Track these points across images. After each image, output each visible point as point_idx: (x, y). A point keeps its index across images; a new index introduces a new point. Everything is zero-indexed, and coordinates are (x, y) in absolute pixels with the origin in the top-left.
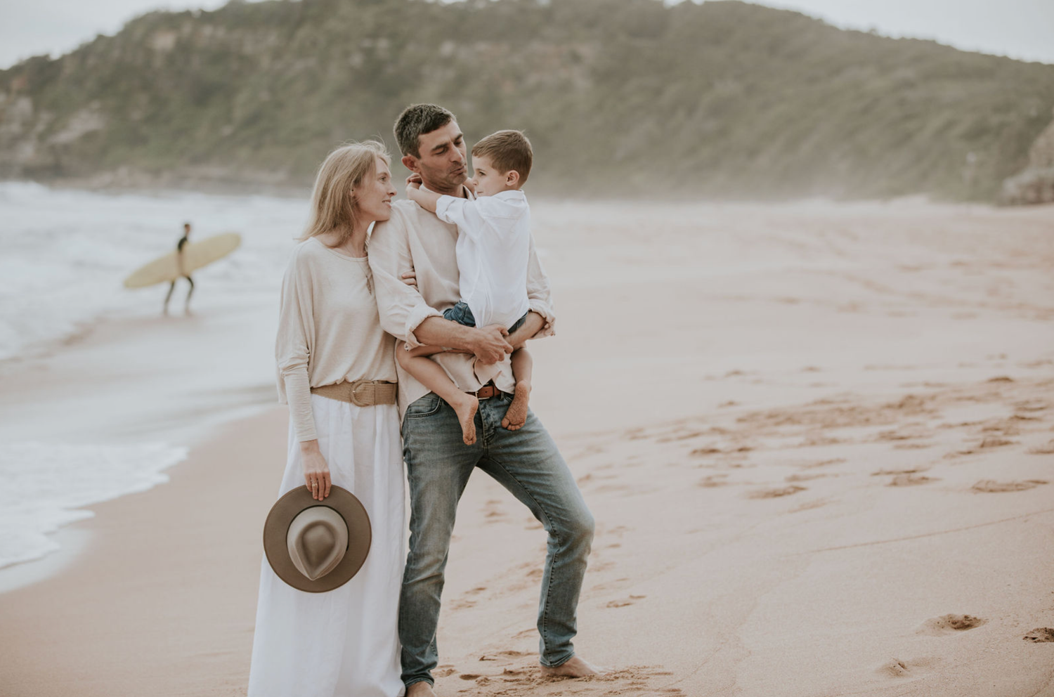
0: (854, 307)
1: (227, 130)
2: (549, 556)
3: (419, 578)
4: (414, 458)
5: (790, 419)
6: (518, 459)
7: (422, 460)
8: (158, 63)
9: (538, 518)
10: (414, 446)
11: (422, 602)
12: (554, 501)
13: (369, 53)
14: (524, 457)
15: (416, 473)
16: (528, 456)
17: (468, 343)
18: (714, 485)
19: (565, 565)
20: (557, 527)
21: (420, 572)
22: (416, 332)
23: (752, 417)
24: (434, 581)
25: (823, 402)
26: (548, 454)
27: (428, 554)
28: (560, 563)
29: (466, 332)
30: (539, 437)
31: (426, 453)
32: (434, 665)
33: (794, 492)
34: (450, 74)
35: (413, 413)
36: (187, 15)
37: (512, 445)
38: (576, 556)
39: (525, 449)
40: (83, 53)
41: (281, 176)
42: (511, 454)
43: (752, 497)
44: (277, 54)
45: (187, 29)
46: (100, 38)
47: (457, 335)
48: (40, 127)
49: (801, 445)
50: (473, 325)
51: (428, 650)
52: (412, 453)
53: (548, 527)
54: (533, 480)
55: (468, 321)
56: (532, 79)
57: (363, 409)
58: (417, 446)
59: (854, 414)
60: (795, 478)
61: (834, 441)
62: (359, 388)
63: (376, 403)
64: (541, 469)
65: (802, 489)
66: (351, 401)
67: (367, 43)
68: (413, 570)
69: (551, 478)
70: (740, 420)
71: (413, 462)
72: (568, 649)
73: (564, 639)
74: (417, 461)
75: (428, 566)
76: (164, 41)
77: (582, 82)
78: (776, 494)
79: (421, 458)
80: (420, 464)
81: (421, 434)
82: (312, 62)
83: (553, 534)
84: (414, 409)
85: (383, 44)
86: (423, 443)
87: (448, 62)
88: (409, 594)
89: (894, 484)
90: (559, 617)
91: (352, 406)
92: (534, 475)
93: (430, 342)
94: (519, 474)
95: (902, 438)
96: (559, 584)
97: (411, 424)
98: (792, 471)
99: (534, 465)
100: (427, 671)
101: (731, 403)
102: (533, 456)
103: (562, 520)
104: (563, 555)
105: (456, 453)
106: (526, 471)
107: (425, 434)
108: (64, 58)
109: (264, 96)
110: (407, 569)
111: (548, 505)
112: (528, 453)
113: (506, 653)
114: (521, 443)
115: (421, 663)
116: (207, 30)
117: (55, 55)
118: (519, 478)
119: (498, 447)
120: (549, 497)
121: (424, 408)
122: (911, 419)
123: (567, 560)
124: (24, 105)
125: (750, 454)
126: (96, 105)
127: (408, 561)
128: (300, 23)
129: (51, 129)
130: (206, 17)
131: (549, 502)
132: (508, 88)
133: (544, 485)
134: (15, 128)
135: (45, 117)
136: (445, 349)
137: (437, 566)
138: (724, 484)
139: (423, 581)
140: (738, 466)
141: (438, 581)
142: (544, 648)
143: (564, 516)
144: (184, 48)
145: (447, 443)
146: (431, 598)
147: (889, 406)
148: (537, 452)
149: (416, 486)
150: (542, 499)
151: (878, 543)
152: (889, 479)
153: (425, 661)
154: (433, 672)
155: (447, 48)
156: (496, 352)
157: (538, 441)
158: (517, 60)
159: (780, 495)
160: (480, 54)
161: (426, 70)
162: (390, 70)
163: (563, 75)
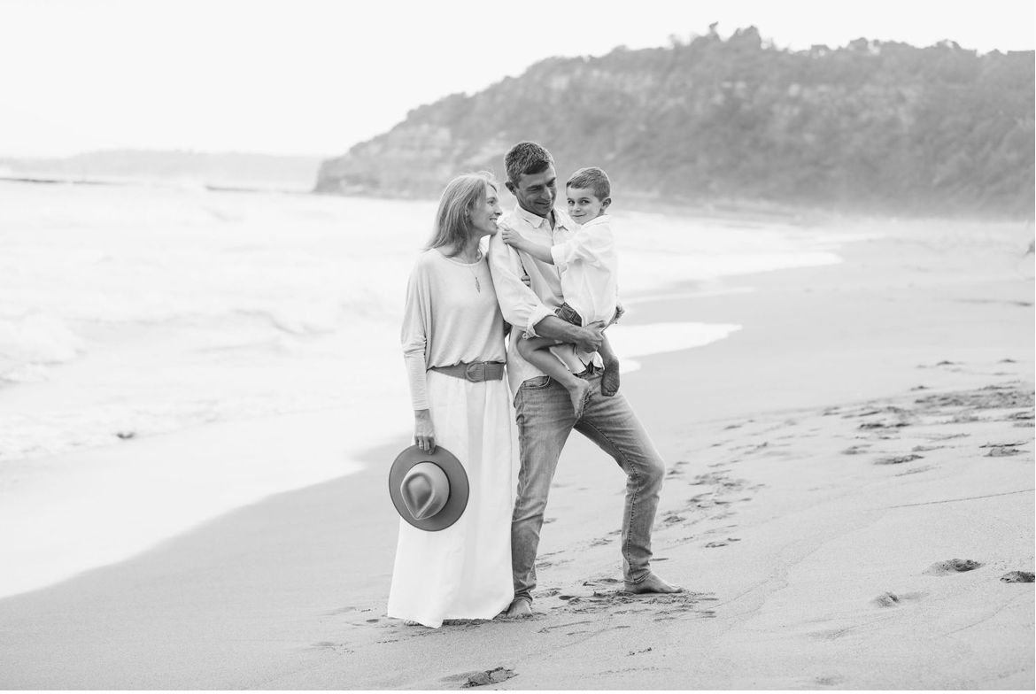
1: (610, 156)
2: (628, 496)
3: (525, 517)
4: (527, 422)
5: (957, 401)
6: (607, 419)
7: (534, 424)
8: (554, 100)
9: (621, 465)
10: (528, 413)
11: (526, 537)
12: (635, 451)
13: (729, 93)
14: (611, 419)
15: (527, 434)
16: (614, 417)
17: (577, 339)
18: (854, 453)
19: (643, 501)
20: (638, 471)
21: (526, 512)
22: (536, 327)
23: (930, 398)
24: (537, 519)
25: (993, 387)
26: (629, 414)
27: (534, 497)
28: (639, 500)
29: (576, 331)
30: (621, 402)
31: (537, 418)
32: (533, 586)
33: (912, 459)
34: (796, 111)
35: (525, 387)
36: (579, 60)
37: (602, 410)
38: (652, 492)
39: (612, 412)
40: (493, 91)
42: (602, 416)
43: (876, 463)
44: (653, 93)
45: (578, 72)
46: (507, 78)
47: (569, 332)
48: (457, 152)
49: (948, 422)
50: (580, 325)
51: (528, 575)
52: (526, 418)
53: (629, 472)
54: (618, 436)
55: (577, 322)
56: (865, 116)
57: (476, 384)
58: (531, 413)
59: (1009, 398)
60: (918, 449)
61: (974, 419)
62: (472, 368)
63: (485, 380)
64: (625, 426)
65: (920, 457)
66: (466, 378)
67: (727, 85)
68: (520, 511)
69: (632, 433)
70: (917, 402)
71: (525, 425)
72: (647, 567)
73: (644, 560)
74: (528, 424)
75: (533, 508)
76: (560, 83)
77: (906, 120)
78: (896, 461)
79: (532, 422)
80: (532, 427)
81: (533, 403)
82: (681, 100)
83: (634, 477)
84: (528, 384)
85: (741, 85)
86: (535, 410)
87: (795, 101)
88: (516, 530)
90: (640, 543)
91: (467, 381)
92: (619, 432)
93: (546, 335)
94: (606, 432)
96: (639, 517)
97: (526, 395)
98: (922, 443)
99: (619, 424)
100: (527, 591)
101: (921, 387)
102: (618, 417)
103: (641, 466)
104: (642, 493)
105: (562, 418)
106: (613, 429)
107: (538, 403)
108: (477, 95)
109: (642, 128)
110: (515, 511)
111: (630, 454)
112: (614, 415)
113: (605, 580)
114: (608, 408)
115: (523, 585)
116: (596, 73)
117: (470, 93)
118: (607, 435)
119: (591, 412)
120: (631, 448)
121: (538, 384)
123: (645, 496)
124: (444, 134)
126: (502, 134)
127: (516, 504)
128: (671, 69)
129: (466, 154)
130: (595, 63)
131: (631, 452)
132: (844, 123)
133: (626, 439)
134: (437, 153)
135: (461, 143)
136: (557, 342)
137: (540, 508)
138: (864, 452)
139: (528, 519)
140: (886, 438)
141: (539, 519)
142: (628, 568)
143: (644, 462)
144: (576, 89)
145: (554, 410)
146: (534, 533)
148: (620, 414)
149: (527, 444)
150: (626, 450)
152: (990, 450)
153: (527, 583)
154: (532, 593)
155: (794, 89)
156: (597, 346)
157: (620, 405)
158: (852, 99)
159: (899, 462)
160: (821, 94)
161: (776, 108)
162: (746, 107)
163: (891, 112)
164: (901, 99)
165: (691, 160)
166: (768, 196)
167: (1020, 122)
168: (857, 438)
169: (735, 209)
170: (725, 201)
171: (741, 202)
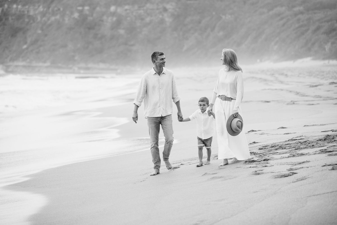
0: (293, 103)
5: (281, 147)
13: (81, 12)
18: (259, 174)
23: (265, 147)
25: (292, 140)
33: (292, 175)
34: (115, 19)
41: (48, 64)
43: (276, 178)
44: (43, 14)
45: (6, 6)
49: (289, 157)
56: (148, 19)
59: (307, 144)
60: (291, 169)
61: (302, 154)
65: (296, 173)
67: (80, 8)
70: (260, 149)
77: (168, 20)
78: (285, 176)
82: (58, 17)
85: (87, 8)
87: (114, 14)
89: (333, 169)
95: (330, 152)
98: (289, 167)
101: (254, 143)
109: (39, 32)
116: (15, 6)
122: (331, 144)
125: (269, 161)
132: (138, 23)
138: (263, 173)
140: (266, 166)
147: (320, 140)
151: (333, 192)
152: (331, 167)
155: (113, 8)
158: (141, 12)
159: (287, 176)
160: (126, 10)
161: (105, 18)
162: (90, 18)
163: (161, 16)
164: (165, 10)
165: (65, 46)
166: (103, 61)
167: (224, 17)
168: (250, 167)
169: (88, 69)
170: (83, 65)
171: (90, 65)
